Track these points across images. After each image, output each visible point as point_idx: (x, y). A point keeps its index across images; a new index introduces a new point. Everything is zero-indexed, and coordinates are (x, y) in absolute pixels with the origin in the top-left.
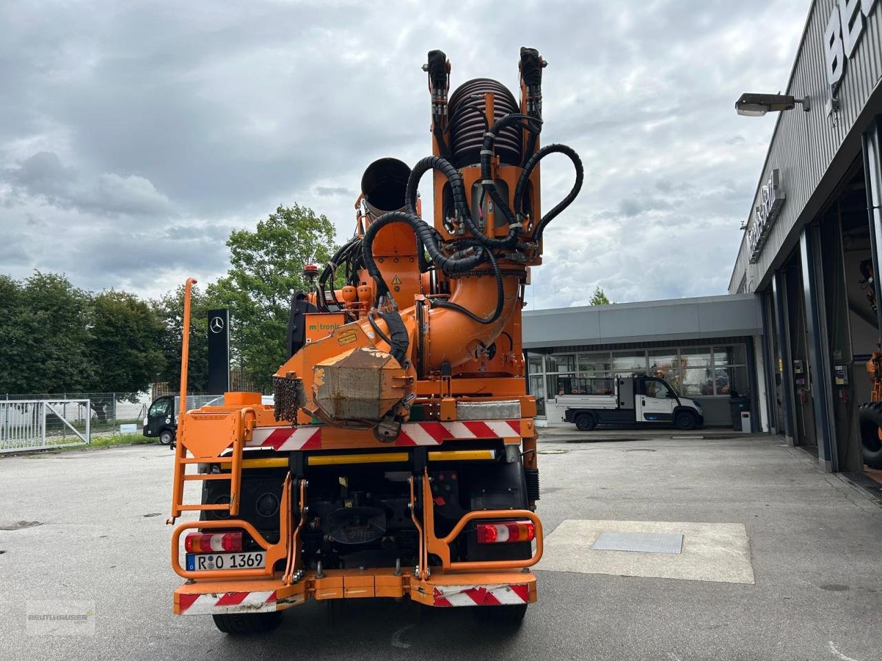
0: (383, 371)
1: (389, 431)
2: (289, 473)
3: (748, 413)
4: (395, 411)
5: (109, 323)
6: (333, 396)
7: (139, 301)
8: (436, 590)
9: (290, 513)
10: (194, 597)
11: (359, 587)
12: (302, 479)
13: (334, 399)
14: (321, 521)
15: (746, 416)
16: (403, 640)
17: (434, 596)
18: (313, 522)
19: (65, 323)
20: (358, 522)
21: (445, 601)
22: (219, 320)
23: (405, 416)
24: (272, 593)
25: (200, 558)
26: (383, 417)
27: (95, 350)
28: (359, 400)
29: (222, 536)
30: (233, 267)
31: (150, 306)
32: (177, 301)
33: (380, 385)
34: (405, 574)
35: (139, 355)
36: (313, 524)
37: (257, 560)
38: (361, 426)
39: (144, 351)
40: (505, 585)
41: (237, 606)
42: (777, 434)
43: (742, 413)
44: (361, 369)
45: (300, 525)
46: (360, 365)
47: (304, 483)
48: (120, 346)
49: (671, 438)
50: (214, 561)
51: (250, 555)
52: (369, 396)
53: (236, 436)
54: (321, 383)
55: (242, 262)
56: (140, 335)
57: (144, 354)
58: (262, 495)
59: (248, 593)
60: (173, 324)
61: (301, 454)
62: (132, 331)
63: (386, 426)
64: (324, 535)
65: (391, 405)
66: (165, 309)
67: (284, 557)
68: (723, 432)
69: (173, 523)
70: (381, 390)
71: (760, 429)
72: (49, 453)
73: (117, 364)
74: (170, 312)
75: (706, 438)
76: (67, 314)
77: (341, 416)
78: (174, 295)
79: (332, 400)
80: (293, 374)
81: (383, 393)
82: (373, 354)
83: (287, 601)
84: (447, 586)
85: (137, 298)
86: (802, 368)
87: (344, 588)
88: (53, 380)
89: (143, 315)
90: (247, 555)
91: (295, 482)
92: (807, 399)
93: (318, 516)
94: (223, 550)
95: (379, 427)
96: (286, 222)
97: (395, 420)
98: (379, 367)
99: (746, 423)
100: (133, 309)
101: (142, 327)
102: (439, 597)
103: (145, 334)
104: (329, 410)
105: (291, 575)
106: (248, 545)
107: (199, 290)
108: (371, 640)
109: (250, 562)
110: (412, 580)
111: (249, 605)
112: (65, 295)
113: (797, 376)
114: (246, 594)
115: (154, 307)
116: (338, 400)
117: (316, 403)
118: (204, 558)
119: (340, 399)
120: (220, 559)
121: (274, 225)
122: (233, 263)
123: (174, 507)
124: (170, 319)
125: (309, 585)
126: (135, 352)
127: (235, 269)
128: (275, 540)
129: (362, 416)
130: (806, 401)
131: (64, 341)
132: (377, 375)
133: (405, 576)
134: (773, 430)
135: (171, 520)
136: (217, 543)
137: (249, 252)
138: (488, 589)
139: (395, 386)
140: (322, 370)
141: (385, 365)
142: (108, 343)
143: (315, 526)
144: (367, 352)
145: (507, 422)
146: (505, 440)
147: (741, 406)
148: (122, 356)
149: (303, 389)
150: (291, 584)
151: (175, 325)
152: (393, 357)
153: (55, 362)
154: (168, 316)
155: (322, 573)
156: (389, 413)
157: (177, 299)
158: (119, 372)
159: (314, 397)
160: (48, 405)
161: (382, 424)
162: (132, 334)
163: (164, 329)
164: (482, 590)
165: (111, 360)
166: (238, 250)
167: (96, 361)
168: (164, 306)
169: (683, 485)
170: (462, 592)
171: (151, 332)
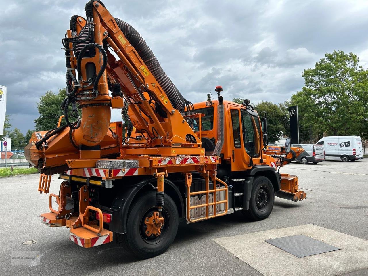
22: (294, 111)
30: (305, 86)
31: (279, 106)
39: (276, 125)
56: (273, 118)
57: (275, 126)
62: (270, 117)
66: (285, 107)
81: (31, 158)
83: (54, 224)
89: (274, 111)
101: (274, 115)
103: (275, 118)
122: (305, 84)
126: (272, 125)
138: (76, 237)
139: (35, 155)
146: (103, 178)
162: (270, 118)
171: (278, 117)
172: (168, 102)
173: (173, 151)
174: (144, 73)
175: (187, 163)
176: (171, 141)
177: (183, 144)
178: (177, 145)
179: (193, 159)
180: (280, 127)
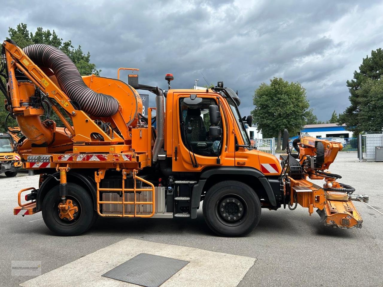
172: (68, 105)
173: (75, 149)
174: (45, 84)
175: (90, 160)
176: (73, 139)
177: (86, 142)
178: (79, 143)
179: (98, 157)
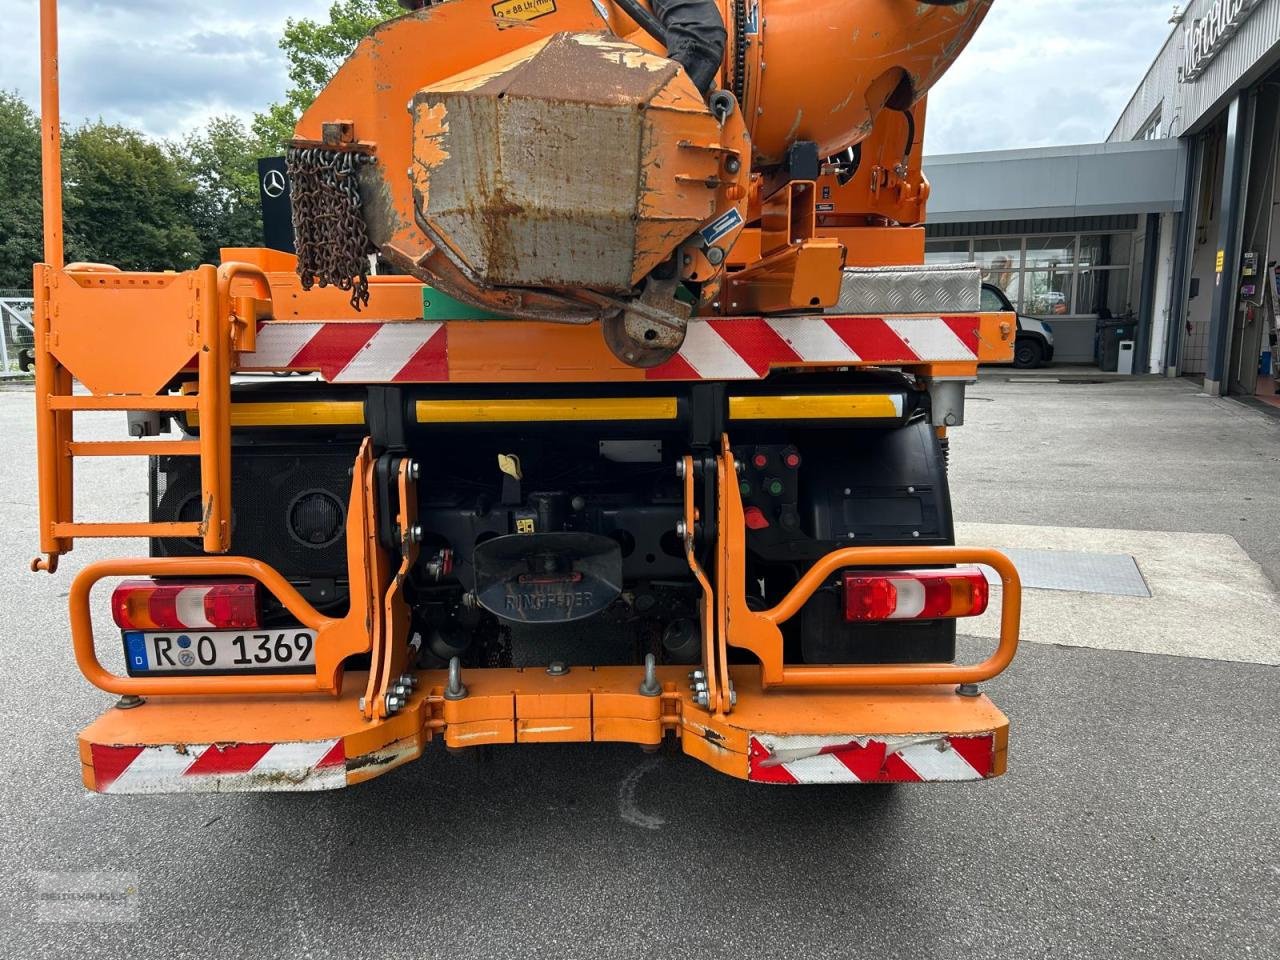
0: (649, 114)
1: (657, 328)
2: (365, 441)
3: (1132, 343)
4: (681, 265)
5: (101, 178)
6: (480, 202)
7: (147, 143)
8: (755, 744)
9: (373, 542)
10: (130, 753)
11: (555, 719)
12: (399, 456)
13: (485, 211)
14: (455, 560)
15: (1127, 347)
16: (645, 805)
17: (750, 758)
18: (434, 561)
19: (28, 177)
20: (549, 566)
21: (779, 771)
22: (276, 175)
23: (707, 282)
24: (332, 744)
25: (157, 641)
26: (642, 284)
27: (84, 223)
28: (569, 217)
29: (204, 591)
30: (294, 85)
31: (166, 153)
32: (211, 147)
33: (640, 166)
34: (667, 691)
35: (157, 232)
36: (434, 568)
37: (300, 648)
38: (570, 311)
39: (164, 227)
40: (934, 737)
41: (244, 775)
42: (1177, 376)
43: (1122, 343)
44: (576, 102)
45: (402, 571)
46: (573, 92)
47: (406, 468)
48: (123, 216)
49: (1007, 381)
50: (193, 649)
51: (281, 637)
52: (602, 208)
53: (205, 336)
54: (439, 156)
55: (309, 77)
56: (153, 199)
57: (164, 232)
58: (303, 493)
59: (270, 746)
60: (208, 184)
61: (396, 393)
62: (141, 193)
63: (650, 310)
64: (463, 591)
65: (671, 244)
66: (191, 159)
67: (362, 649)
68: (1085, 373)
69: (53, 568)
70: (641, 188)
71: (1147, 368)
72: (17, 384)
73: (123, 247)
74: (200, 165)
75: (1064, 381)
76: (30, 161)
77: (508, 275)
78: (205, 136)
79: (479, 216)
80: (344, 128)
81: (650, 197)
82: (614, 57)
83: (373, 761)
84: (785, 735)
85: (143, 138)
86: (1255, 267)
87: (516, 720)
88: (23, 270)
89: (156, 167)
90: (274, 635)
91: (383, 465)
92: (1253, 320)
93: (447, 546)
94: (209, 625)
95: (627, 316)
96: (379, 8)
97: (676, 297)
98: (638, 99)
99: (1125, 358)
100: (138, 156)
101: (157, 186)
102: (764, 762)
103: (161, 198)
104: (469, 251)
105: (381, 697)
106: (271, 615)
107: (244, 128)
108: (572, 802)
109: (283, 652)
110: (688, 708)
111: (274, 773)
112: (22, 128)
113: (1245, 281)
114: (263, 748)
115: (173, 154)
116: (500, 216)
117: (426, 229)
118: (168, 641)
119: (506, 214)
120: (206, 644)
121: (358, 11)
122: (293, 78)
123: (46, 530)
124: (201, 177)
125: (429, 711)
126: (149, 227)
127: (297, 89)
128: (337, 608)
129: (576, 277)
130: (1251, 324)
131: (31, 206)
132: (630, 127)
133: (667, 695)
134: (1172, 370)
135: (45, 559)
136: (192, 607)
137: (318, 58)
138: (892, 744)
139: (685, 176)
140: (441, 109)
141: (656, 93)
142: (103, 211)
143: (441, 572)
144: (593, 49)
145: (947, 320)
146: (935, 369)
147: (1120, 331)
148: (130, 234)
149: (380, 184)
150: (381, 718)
151: (211, 186)
152: (681, 70)
153: (22, 241)
154: (198, 170)
155: (460, 685)
156: (663, 272)
157: (210, 143)
158: (128, 261)
159: (418, 208)
160: (7, 307)
161: (636, 305)
162: (141, 197)
163: (193, 192)
164: (877, 749)
165: (112, 240)
166: (301, 55)
167: (89, 242)
168: (188, 154)
169: (1069, 459)
170: (825, 751)
171: (171, 195)
180: (186, 237)
